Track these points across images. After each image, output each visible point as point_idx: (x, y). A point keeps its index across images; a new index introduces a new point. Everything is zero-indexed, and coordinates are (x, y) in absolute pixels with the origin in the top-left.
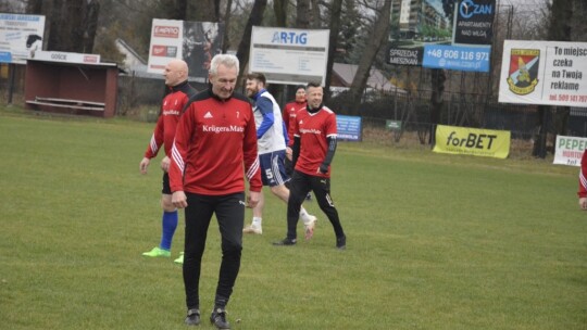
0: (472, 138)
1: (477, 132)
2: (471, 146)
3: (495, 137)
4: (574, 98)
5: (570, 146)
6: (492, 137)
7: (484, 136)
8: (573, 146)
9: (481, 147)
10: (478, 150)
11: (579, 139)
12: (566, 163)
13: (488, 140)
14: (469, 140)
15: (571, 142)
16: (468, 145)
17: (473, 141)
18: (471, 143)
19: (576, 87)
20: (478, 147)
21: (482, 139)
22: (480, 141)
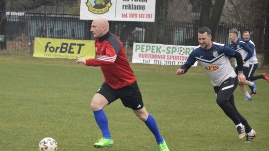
0: (65, 46)
1: (69, 42)
2: (64, 52)
3: (83, 45)
4: (141, 16)
5: (145, 50)
6: (80, 45)
7: (75, 44)
8: (147, 50)
9: (73, 53)
10: (70, 54)
11: (151, 45)
12: (142, 62)
13: (78, 47)
14: (62, 47)
15: (145, 47)
16: (61, 51)
17: (66, 48)
18: (64, 50)
19: (143, 8)
20: (70, 52)
21: (73, 46)
22: (71, 48)
